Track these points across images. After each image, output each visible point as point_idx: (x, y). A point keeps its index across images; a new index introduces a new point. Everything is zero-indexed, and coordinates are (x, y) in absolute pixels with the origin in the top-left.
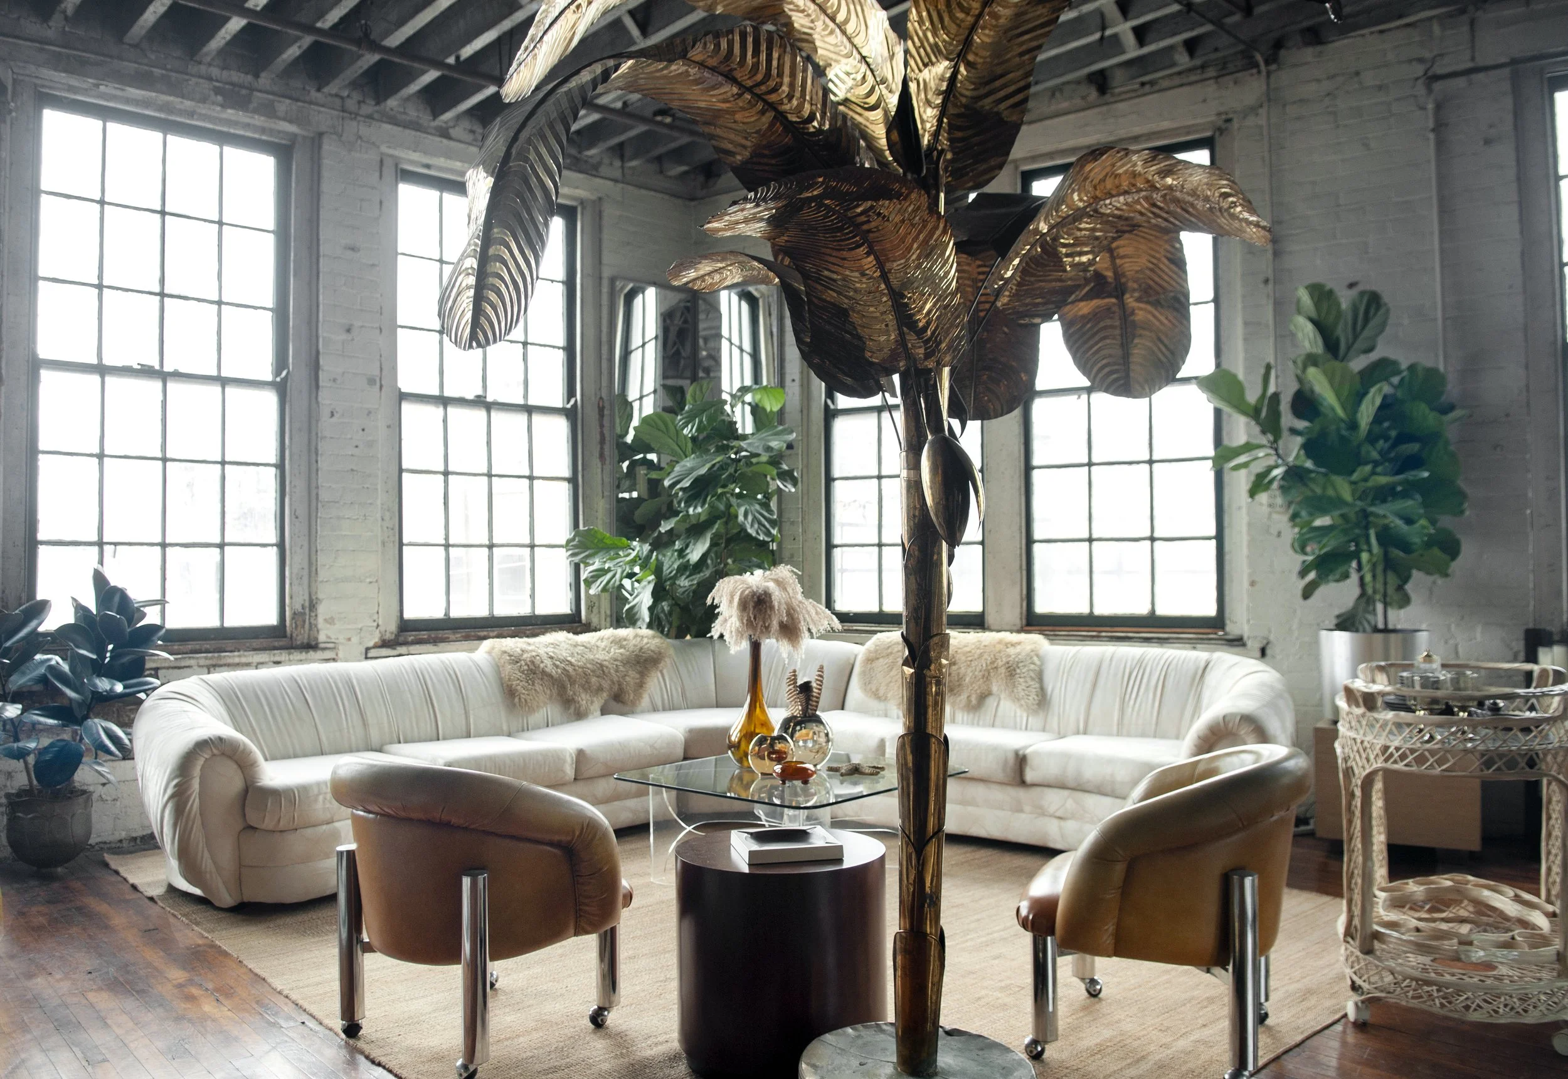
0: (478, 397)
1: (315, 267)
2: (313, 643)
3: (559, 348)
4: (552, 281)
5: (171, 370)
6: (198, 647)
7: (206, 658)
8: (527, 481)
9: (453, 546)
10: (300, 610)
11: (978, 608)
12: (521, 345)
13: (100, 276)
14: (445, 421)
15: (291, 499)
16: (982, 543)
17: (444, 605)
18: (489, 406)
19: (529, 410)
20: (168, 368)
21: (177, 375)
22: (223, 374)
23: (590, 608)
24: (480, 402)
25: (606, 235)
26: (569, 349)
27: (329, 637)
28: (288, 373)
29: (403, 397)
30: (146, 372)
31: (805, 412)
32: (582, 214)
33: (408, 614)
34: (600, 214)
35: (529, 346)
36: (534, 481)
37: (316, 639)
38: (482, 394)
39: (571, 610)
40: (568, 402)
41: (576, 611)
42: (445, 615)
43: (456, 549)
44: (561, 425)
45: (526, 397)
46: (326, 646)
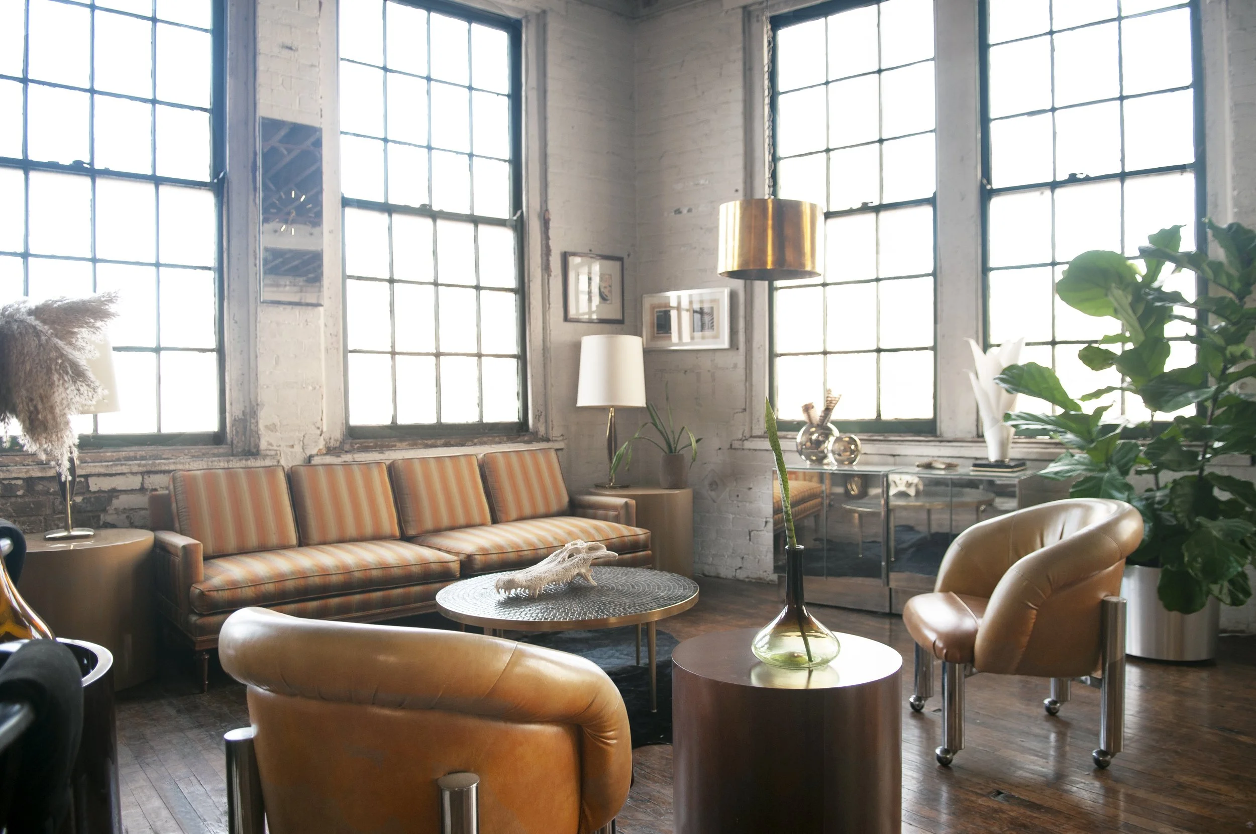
0: (424, 206)
1: (251, 66)
2: (254, 450)
3: (505, 161)
4: (498, 94)
5: (103, 168)
6: (132, 454)
7: (139, 465)
8: (473, 291)
9: (399, 353)
10: (241, 416)
11: (929, 415)
12: (467, 157)
13: (25, 70)
14: (390, 229)
15: (230, 303)
16: (934, 348)
17: (391, 412)
18: (434, 215)
19: (475, 220)
20: (98, 166)
21: (107, 173)
22: (158, 174)
23: (537, 417)
24: (426, 211)
25: (550, 49)
26: (516, 163)
27: (271, 444)
28: (225, 174)
30: (77, 168)
32: (527, 27)
33: (353, 422)
34: (545, 26)
35: (475, 158)
36: (481, 291)
37: (257, 446)
38: (427, 203)
39: (519, 418)
40: (514, 214)
41: (523, 419)
42: (392, 423)
43: (401, 356)
44: (508, 237)
45: (472, 208)
46: (268, 453)
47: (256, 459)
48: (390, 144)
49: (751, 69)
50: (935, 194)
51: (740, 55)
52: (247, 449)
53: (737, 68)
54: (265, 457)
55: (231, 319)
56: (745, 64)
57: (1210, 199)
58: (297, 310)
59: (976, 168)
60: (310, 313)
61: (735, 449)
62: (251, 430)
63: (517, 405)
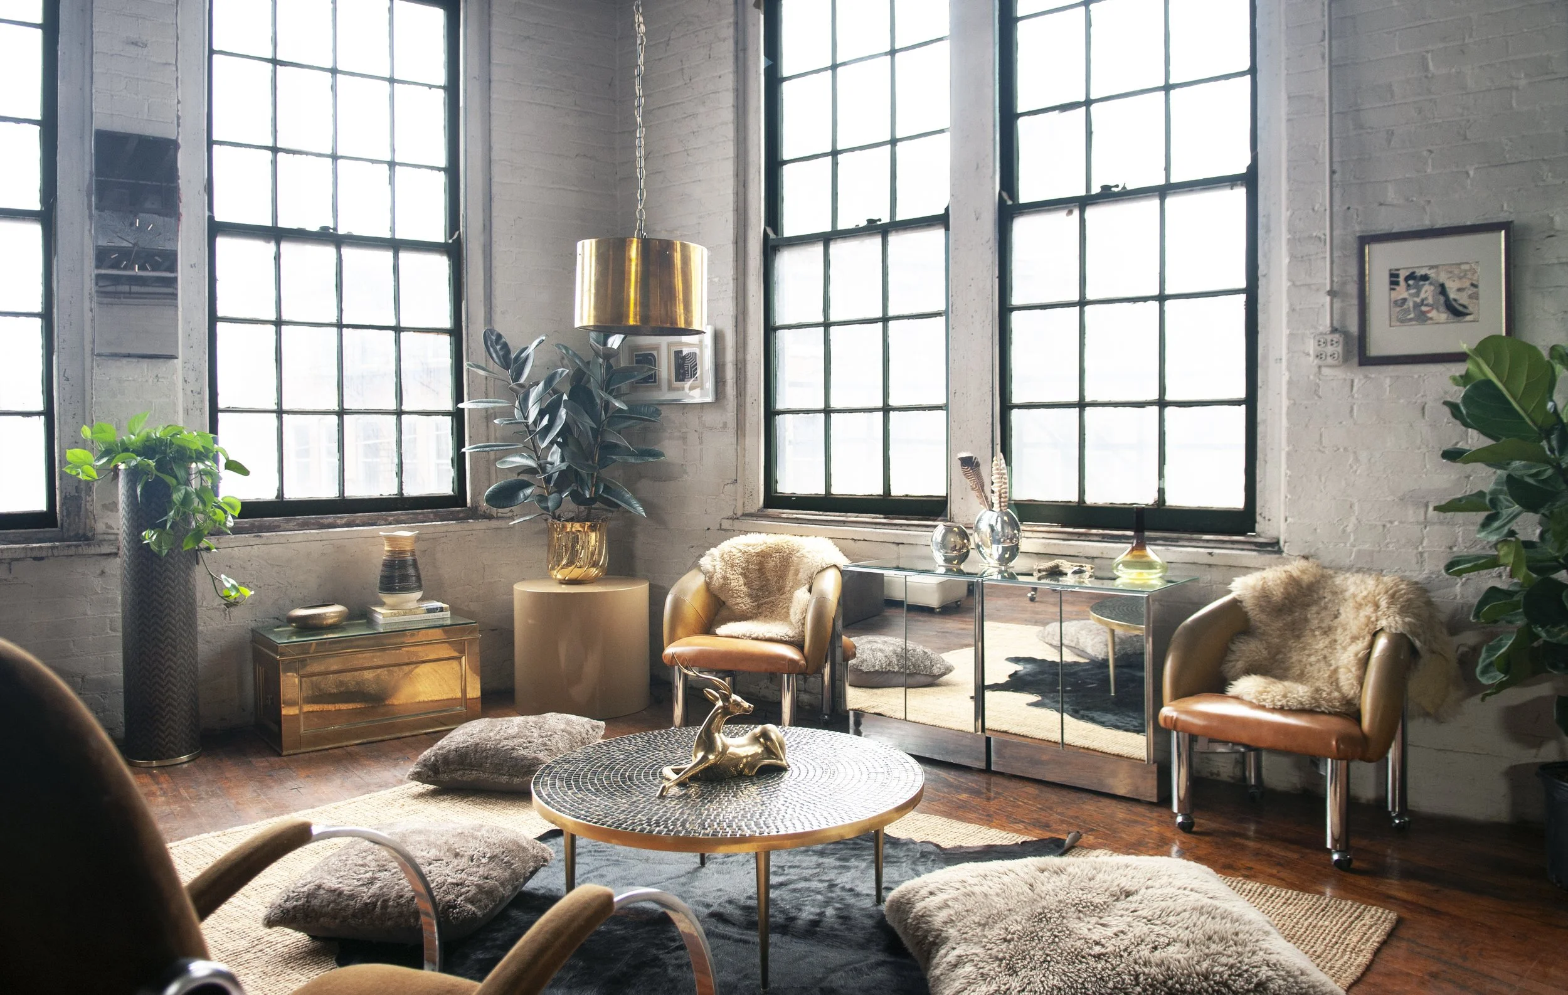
0: (325, 229)
1: (87, 67)
2: (90, 534)
3: (439, 169)
4: (430, 86)
8: (391, 334)
9: (288, 412)
10: (73, 493)
11: (940, 492)
12: (386, 167)
14: (277, 262)
15: (58, 357)
16: (946, 408)
17: (277, 484)
18: (339, 241)
19: (396, 246)
23: (478, 489)
24: (327, 237)
26: (452, 171)
27: (110, 527)
28: (58, 201)
29: (216, 229)
31: (741, 244)
35: (397, 167)
36: (402, 334)
37: (93, 529)
38: (332, 226)
39: (453, 490)
40: (451, 237)
41: (459, 492)
42: (277, 497)
43: (291, 416)
44: (441, 264)
45: (393, 230)
46: (106, 537)
47: (89, 545)
48: (280, 155)
49: (745, 50)
50: (947, 209)
51: (730, 32)
52: (81, 532)
53: (727, 48)
54: (101, 543)
55: (61, 376)
56: (736, 43)
57: (1261, 220)
58: (145, 364)
59: (993, 177)
60: (162, 367)
61: (725, 530)
62: (86, 509)
63: (450, 473)
